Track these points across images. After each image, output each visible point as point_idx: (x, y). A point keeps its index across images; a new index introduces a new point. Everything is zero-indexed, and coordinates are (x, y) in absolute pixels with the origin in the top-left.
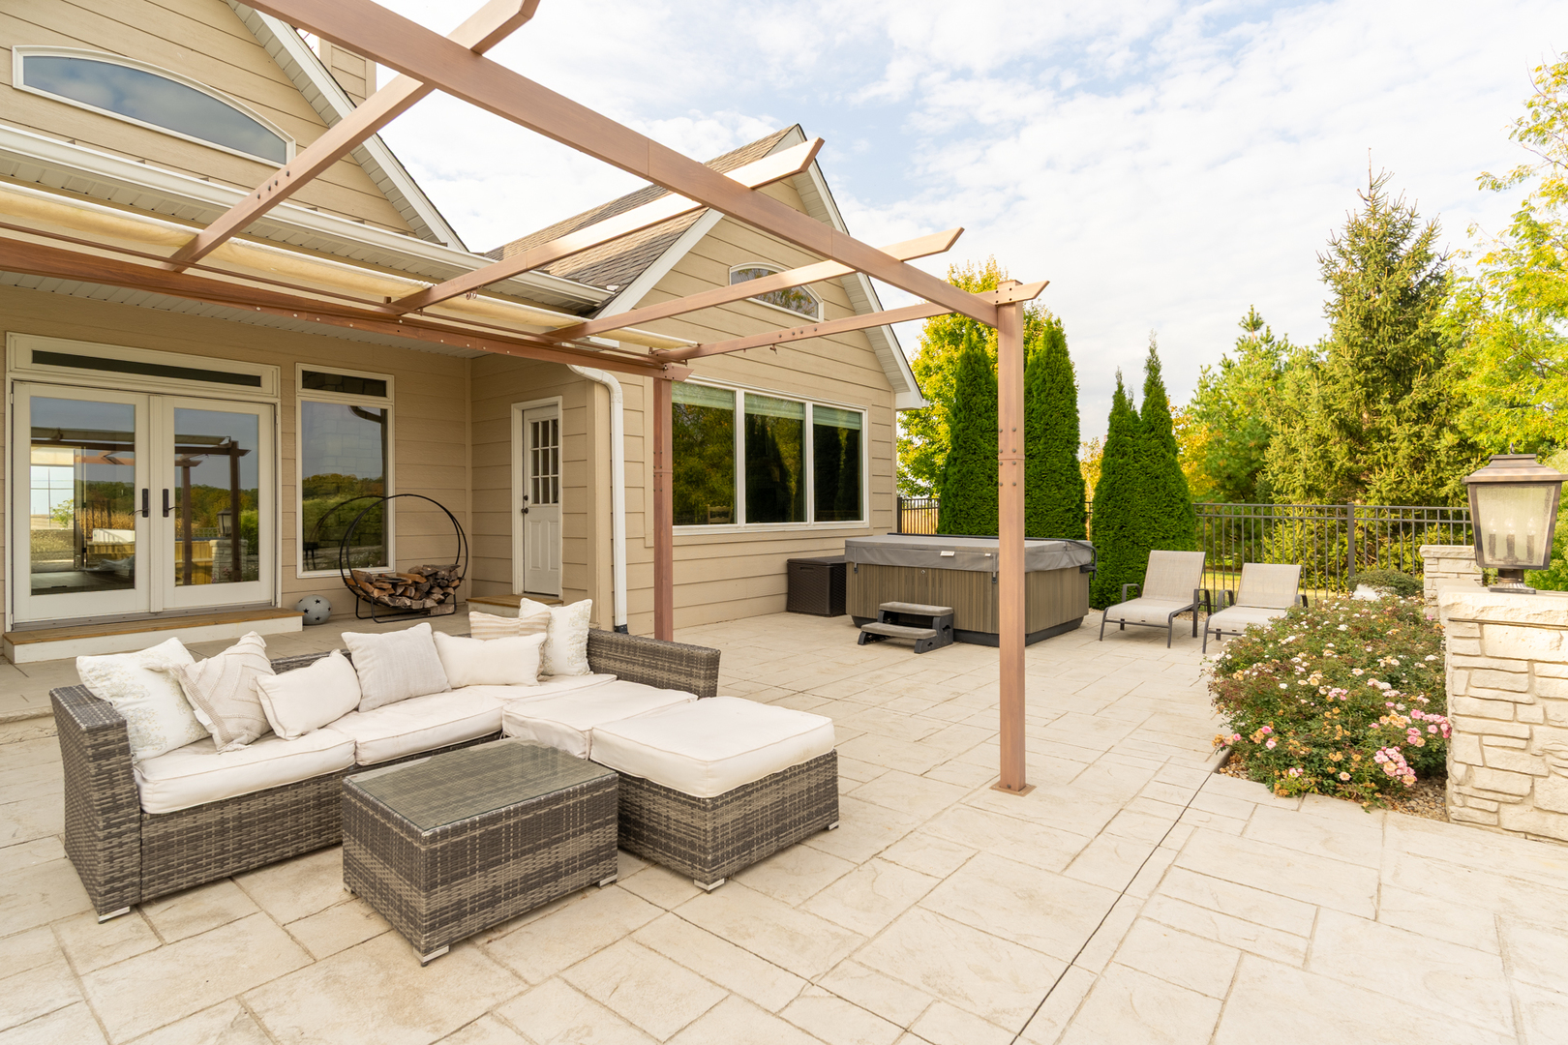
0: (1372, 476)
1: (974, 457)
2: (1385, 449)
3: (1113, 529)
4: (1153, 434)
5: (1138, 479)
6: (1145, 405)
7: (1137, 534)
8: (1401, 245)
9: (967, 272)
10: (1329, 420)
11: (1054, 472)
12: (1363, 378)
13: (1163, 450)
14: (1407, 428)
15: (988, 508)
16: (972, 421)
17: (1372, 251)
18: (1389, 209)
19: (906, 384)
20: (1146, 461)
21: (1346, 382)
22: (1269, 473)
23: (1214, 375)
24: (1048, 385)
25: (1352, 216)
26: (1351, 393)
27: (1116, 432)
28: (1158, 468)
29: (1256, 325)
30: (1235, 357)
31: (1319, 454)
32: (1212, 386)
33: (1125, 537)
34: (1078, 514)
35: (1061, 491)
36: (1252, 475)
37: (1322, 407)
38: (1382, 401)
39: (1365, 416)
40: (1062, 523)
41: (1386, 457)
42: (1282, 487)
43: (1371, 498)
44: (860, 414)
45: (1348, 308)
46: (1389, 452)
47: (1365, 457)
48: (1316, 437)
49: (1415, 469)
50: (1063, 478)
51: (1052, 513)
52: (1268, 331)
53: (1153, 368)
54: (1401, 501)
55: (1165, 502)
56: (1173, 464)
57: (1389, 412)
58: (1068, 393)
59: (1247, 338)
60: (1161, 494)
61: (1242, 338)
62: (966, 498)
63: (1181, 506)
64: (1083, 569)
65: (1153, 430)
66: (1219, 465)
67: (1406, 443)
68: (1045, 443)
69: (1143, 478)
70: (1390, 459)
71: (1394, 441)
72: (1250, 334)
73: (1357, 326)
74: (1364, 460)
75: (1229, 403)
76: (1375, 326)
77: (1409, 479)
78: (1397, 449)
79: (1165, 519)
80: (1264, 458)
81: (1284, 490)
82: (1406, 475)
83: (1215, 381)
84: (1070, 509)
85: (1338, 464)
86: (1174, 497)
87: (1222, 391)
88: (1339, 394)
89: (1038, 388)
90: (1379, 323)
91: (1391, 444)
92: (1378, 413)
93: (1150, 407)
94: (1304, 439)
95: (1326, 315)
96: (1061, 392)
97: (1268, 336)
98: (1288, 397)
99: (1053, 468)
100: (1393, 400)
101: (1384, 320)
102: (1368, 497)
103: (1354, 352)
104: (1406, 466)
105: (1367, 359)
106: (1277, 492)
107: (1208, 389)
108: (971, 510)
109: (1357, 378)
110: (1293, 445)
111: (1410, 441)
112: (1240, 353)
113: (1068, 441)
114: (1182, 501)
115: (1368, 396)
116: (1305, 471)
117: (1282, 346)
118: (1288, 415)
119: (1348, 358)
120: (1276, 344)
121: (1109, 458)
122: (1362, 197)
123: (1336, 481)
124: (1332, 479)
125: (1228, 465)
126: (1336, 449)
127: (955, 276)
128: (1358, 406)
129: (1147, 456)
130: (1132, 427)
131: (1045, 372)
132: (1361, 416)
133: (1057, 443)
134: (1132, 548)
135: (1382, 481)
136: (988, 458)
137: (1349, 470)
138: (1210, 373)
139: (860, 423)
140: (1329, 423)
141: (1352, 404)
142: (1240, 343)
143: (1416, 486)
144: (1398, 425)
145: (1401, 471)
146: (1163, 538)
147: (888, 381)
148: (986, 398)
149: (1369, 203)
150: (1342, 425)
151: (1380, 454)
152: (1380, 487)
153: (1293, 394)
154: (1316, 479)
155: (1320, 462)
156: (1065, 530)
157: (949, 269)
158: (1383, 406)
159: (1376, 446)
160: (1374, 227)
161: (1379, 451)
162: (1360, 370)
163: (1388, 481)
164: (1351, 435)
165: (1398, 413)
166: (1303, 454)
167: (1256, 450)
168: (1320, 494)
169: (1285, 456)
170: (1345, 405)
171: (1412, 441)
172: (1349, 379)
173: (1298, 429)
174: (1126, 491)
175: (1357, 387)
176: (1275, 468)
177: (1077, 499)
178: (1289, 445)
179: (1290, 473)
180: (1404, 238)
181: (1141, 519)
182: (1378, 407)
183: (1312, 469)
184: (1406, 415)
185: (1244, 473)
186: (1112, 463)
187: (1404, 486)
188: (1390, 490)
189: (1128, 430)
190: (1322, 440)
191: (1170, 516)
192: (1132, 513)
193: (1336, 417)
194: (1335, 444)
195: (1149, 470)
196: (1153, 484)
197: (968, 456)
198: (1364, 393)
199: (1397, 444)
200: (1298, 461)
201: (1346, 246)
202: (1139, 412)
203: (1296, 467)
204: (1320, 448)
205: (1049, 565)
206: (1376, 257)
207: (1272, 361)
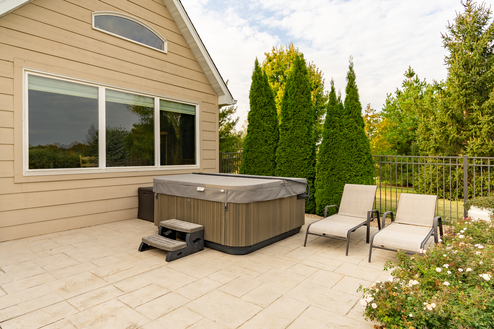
0: (468, 142)
1: (258, 130)
2: (475, 128)
3: (327, 170)
4: (350, 115)
5: (341, 141)
6: (346, 99)
7: (341, 173)
8: (482, 28)
9: (280, 50)
10: (447, 114)
11: (298, 138)
12: (464, 93)
13: (356, 125)
14: (487, 117)
15: (264, 158)
16: (257, 111)
17: (468, 30)
18: (477, 10)
19: (222, 91)
20: (346, 131)
21: (455, 95)
22: (418, 141)
23: (393, 98)
24: (296, 90)
25: (458, 14)
26: (458, 100)
27: (330, 114)
28: (353, 135)
29: (411, 75)
30: (402, 90)
31: (442, 131)
32: (392, 103)
33: (334, 175)
34: (311, 161)
35: (302, 149)
36: (409, 142)
37: (443, 108)
38: (474, 105)
39: (465, 112)
40: (302, 166)
41: (476, 132)
42: (424, 147)
43: (468, 153)
44: (195, 106)
45: (457, 58)
46: (477, 130)
47: (465, 132)
48: (441, 123)
49: (491, 138)
50: (303, 141)
51: (296, 161)
52: (417, 77)
53: (351, 77)
54: (482, 154)
55: (356, 154)
56: (362, 132)
57: (477, 110)
58: (306, 94)
59: (407, 81)
60: (354, 150)
61: (405, 81)
62: (253, 152)
63: (366, 157)
64: (299, 197)
65: (350, 113)
66: (394, 138)
67: (486, 125)
68: (294, 122)
69: (344, 141)
70: (478, 134)
71: (480, 124)
72: (409, 79)
73: (461, 67)
74: (464, 134)
75: (400, 110)
76: (470, 67)
77: (487, 143)
78: (481, 129)
79: (356, 164)
80: (415, 134)
81: (425, 149)
82: (486, 141)
83: (393, 100)
84: (306, 159)
85: (452, 136)
86: (361, 151)
87: (397, 105)
88: (452, 101)
89: (290, 92)
90: (472, 66)
91: (478, 126)
92: (472, 111)
93: (349, 100)
94: (435, 123)
95: (445, 63)
96: (302, 94)
97: (417, 79)
98: (427, 105)
99: (297, 136)
100: (480, 104)
101: (475, 64)
102: (466, 152)
103: (459, 80)
104: (486, 137)
105: (466, 83)
106: (421, 150)
107: (390, 104)
108: (256, 159)
109: (461, 93)
110: (429, 127)
111: (488, 124)
112: (404, 88)
113: (306, 121)
114: (366, 154)
115: (467, 102)
116: (435, 140)
117: (423, 84)
118: (426, 113)
119: (457, 83)
120: (420, 83)
121: (327, 130)
122: (463, 5)
123: (450, 145)
124: (449, 144)
125: (397, 138)
126: (451, 128)
127: (275, 52)
128: (462, 107)
129: (347, 128)
130: (339, 112)
131: (294, 83)
132: (462, 112)
133: (300, 122)
134: (338, 181)
135: (474, 144)
136: (265, 130)
137: (457, 138)
138: (391, 97)
139: (195, 111)
140: (447, 115)
141: (458, 106)
142: (404, 83)
143: (491, 146)
144: (482, 116)
145: (484, 139)
146: (355, 175)
147: (213, 89)
148: (265, 98)
149: (467, 8)
150: (453, 117)
151: (473, 131)
152: (473, 147)
153: (429, 103)
154: (440, 144)
155: (443, 135)
156: (303, 171)
157: (272, 49)
158: (475, 107)
159: (471, 127)
160: (469, 20)
161: (472, 129)
162: (463, 89)
163: (477, 144)
164: (458, 122)
165: (482, 110)
166: (435, 130)
167: (410, 131)
168: (443, 151)
169: (425, 133)
170: (455, 106)
171: (489, 124)
172: (457, 94)
173: (431, 119)
174: (334, 148)
175: (461, 97)
176: (421, 138)
177: (310, 153)
178: (427, 127)
179: (428, 141)
180: (484, 24)
181: (343, 165)
182: (472, 107)
183: (439, 139)
184: (485, 111)
185: (405, 141)
186: (327, 132)
187: (484, 147)
188: (478, 149)
189: (337, 113)
190: (443, 124)
191: (359, 163)
192: (338, 161)
193: (450, 113)
194: (450, 126)
195: (348, 136)
196: (349, 144)
197: (255, 130)
198: (465, 100)
199: (481, 126)
200: (432, 135)
201: (455, 29)
202: (343, 103)
203: (431, 138)
204: (442, 128)
205: (268, 197)
206: (471, 33)
207: (418, 91)
